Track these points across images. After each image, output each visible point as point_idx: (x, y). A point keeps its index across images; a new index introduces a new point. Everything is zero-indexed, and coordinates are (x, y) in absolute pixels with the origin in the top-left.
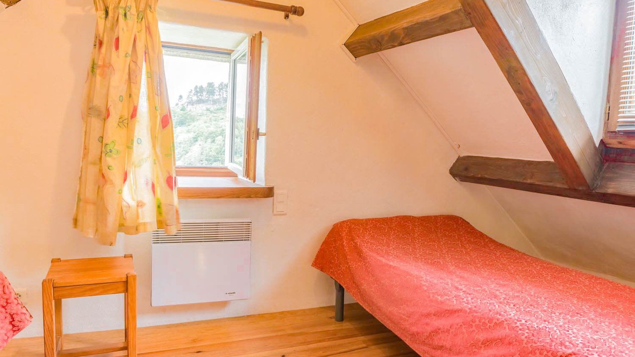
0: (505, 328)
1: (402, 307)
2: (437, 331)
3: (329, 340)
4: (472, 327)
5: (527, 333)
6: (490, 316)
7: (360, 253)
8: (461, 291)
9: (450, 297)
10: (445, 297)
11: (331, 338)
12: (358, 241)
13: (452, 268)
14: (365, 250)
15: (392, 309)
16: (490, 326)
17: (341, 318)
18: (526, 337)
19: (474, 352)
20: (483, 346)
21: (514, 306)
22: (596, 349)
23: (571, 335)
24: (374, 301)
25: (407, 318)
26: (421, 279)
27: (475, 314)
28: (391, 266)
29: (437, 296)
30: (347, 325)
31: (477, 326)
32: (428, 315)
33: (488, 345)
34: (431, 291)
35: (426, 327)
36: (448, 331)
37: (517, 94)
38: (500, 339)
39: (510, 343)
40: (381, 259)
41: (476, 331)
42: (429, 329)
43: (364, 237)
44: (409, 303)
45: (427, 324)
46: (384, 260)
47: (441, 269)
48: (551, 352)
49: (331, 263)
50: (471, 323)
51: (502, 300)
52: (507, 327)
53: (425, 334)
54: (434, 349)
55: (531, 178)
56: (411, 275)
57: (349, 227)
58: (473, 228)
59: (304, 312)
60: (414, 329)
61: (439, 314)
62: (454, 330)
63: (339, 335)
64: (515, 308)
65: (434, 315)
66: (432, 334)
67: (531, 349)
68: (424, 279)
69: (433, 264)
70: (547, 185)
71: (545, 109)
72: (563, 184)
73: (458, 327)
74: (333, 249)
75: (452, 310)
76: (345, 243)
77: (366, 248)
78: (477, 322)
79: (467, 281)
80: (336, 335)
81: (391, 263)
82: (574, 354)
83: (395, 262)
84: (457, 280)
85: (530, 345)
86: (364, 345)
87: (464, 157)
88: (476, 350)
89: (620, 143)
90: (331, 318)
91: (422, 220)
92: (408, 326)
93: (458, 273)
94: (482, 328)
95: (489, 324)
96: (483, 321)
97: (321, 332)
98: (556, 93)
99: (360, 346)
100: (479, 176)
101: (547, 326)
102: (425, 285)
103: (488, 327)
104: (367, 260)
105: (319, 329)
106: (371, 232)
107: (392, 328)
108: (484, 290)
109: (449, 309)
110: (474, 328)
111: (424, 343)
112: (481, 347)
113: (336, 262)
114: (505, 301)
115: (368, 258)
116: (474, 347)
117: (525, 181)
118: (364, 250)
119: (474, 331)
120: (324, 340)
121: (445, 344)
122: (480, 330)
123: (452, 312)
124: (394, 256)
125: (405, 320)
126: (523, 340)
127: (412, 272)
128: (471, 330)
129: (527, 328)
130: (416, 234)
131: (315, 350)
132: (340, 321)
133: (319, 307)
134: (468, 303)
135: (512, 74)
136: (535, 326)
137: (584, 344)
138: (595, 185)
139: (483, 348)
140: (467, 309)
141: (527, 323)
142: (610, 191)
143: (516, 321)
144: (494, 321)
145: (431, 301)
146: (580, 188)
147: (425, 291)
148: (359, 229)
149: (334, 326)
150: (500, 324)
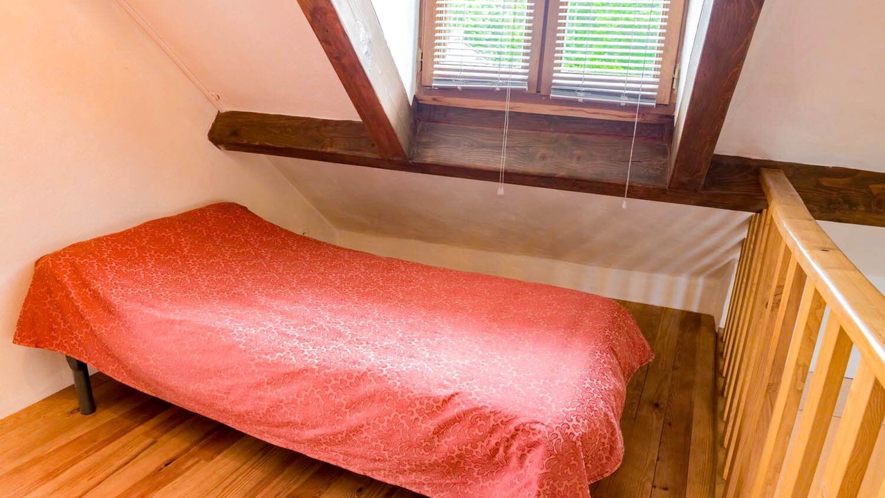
0: (370, 380)
1: (212, 381)
2: (278, 405)
3: (88, 453)
4: (327, 390)
5: (399, 381)
6: (347, 369)
7: (108, 308)
8: (294, 340)
9: (284, 353)
10: (278, 354)
11: (90, 450)
12: (97, 285)
13: (263, 300)
14: (116, 300)
15: (196, 386)
16: (350, 383)
17: (91, 407)
18: (399, 387)
19: (339, 420)
20: (348, 410)
21: (367, 343)
22: (475, 381)
23: (443, 368)
24: (159, 379)
25: (225, 396)
26: (231, 334)
27: (327, 371)
28: (173, 322)
29: (264, 356)
30: (105, 416)
31: (334, 387)
32: (259, 385)
33: (354, 408)
34: (253, 351)
35: (260, 403)
36: (294, 402)
37: (324, 44)
38: (369, 397)
39: (382, 400)
40: (151, 311)
41: (335, 393)
42: (266, 404)
43: (105, 276)
44: (222, 374)
45: (260, 398)
46: (158, 314)
47: (249, 306)
48: (432, 399)
49: (52, 329)
50: (325, 384)
51: (349, 338)
52: (373, 379)
53: (261, 411)
54: (278, 427)
55: (332, 147)
56: (212, 330)
57: (73, 265)
58: (259, 219)
59: (18, 418)
60: (241, 408)
61: (274, 381)
62: (303, 399)
63: (102, 439)
64: (369, 345)
65: (268, 384)
66: (271, 410)
67: (409, 401)
68: (235, 332)
69: (233, 298)
70: (354, 154)
71: (362, 67)
72: (374, 152)
73: (308, 393)
74: (48, 306)
75: (294, 372)
76: (73, 295)
77: (117, 296)
78: (333, 382)
79: (292, 318)
80: (95, 441)
81: (172, 317)
82: (457, 394)
83: (177, 311)
84: (279, 319)
85: (406, 396)
86: (149, 441)
87: (226, 113)
88: (340, 417)
89: (435, 99)
90: (72, 412)
91: (184, 222)
92: (229, 406)
93: (275, 308)
94: (341, 387)
95: (349, 381)
96: (341, 377)
97: (69, 443)
98: (370, 42)
99: (143, 445)
100: (257, 143)
101: (416, 365)
102: (240, 343)
103: (348, 384)
104: (126, 317)
105: (63, 440)
106: (114, 264)
107: (199, 410)
108: (321, 328)
109: (288, 371)
110: (331, 390)
111: (259, 423)
112: (346, 412)
113: (62, 327)
114: (355, 339)
115: (128, 314)
116: (336, 415)
117: (323, 150)
118: (116, 302)
119: (331, 394)
120: (80, 459)
121: (292, 419)
122: (339, 390)
123: (295, 375)
124: (169, 301)
125: (222, 399)
126: (397, 392)
127: (212, 325)
128: (327, 393)
129: (395, 374)
130: (185, 249)
131: (73, 481)
132: (92, 413)
133: (41, 399)
134: (312, 357)
135: (319, 16)
136: (404, 369)
137: (461, 378)
138: (412, 153)
139: (348, 414)
140: (314, 366)
141: (395, 367)
142: (429, 160)
143: (380, 368)
144: (355, 375)
145: (258, 365)
146: (395, 159)
147: (245, 351)
148: (91, 264)
149: (86, 426)
150: (362, 377)
